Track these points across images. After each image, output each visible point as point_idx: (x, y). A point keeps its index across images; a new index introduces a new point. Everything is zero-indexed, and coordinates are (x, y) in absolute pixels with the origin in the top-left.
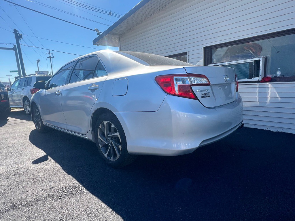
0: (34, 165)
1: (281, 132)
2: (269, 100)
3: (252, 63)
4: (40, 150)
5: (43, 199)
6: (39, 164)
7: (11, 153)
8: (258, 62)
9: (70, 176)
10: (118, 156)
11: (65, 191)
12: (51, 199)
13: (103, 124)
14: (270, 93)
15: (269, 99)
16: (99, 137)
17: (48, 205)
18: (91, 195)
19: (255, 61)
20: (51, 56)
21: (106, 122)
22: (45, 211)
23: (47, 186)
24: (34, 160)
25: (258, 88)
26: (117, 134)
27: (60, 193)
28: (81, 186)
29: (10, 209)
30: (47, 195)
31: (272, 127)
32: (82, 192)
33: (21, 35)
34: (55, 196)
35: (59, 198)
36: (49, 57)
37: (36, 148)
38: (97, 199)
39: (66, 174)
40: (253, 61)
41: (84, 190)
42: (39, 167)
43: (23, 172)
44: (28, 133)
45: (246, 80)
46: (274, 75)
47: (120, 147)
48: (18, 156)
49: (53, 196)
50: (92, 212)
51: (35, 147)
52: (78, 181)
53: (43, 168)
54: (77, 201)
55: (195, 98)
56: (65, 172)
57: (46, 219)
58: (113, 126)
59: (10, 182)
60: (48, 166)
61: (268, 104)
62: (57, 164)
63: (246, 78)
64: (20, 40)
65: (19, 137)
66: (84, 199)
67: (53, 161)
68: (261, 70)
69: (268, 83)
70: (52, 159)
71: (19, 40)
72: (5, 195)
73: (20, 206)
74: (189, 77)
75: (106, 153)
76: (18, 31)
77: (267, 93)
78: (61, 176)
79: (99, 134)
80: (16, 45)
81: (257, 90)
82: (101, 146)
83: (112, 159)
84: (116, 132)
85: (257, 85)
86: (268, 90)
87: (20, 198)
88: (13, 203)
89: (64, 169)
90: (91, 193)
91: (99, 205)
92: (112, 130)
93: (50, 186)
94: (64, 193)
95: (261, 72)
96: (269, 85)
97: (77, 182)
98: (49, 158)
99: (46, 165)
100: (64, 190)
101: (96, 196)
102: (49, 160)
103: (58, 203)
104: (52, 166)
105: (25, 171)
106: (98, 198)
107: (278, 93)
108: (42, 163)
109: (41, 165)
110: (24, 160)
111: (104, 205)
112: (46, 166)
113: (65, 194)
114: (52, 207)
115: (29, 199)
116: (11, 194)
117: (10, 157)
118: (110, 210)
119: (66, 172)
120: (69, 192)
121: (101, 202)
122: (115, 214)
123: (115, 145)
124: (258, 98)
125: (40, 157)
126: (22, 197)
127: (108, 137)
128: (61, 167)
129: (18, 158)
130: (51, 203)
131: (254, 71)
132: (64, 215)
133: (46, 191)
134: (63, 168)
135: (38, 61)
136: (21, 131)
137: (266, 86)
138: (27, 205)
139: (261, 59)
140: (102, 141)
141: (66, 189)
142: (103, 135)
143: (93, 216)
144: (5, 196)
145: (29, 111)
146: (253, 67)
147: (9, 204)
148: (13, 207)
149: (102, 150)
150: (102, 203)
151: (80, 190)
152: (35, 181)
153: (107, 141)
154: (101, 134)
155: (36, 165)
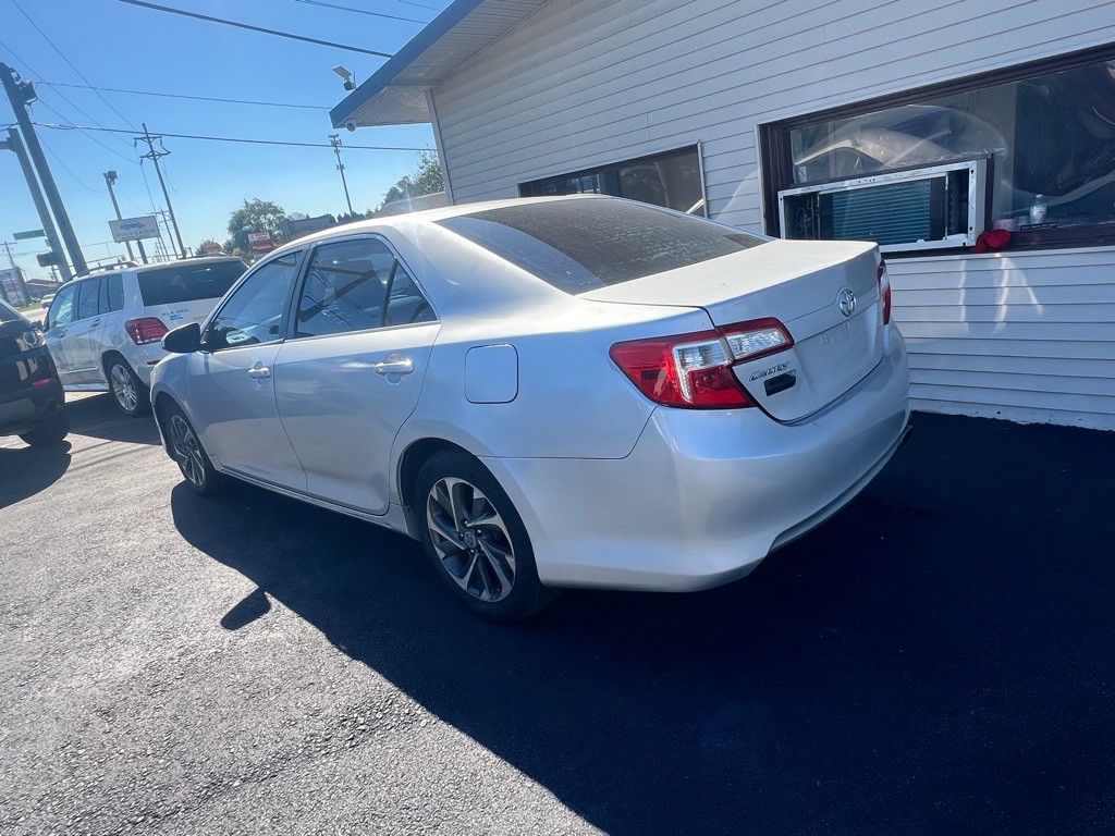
0: (230, 635)
1: (1047, 424)
2: (1003, 313)
3: (938, 182)
4: (231, 569)
5: (300, 751)
6: (246, 627)
7: (136, 591)
8: (961, 178)
9: (362, 665)
10: (507, 587)
11: (361, 720)
12: (323, 752)
13: (443, 487)
14: (1006, 291)
15: (1003, 311)
16: (432, 526)
17: (321, 772)
18: (445, 725)
19: (951, 173)
20: (157, 149)
21: (450, 482)
22: (320, 791)
23: (298, 708)
24: (225, 613)
25: (964, 275)
26: (497, 521)
27: (344, 726)
28: (404, 697)
29: (209, 794)
30: (308, 739)
31: (1016, 409)
32: (412, 719)
33: (31, 84)
34: (333, 740)
35: (348, 745)
36: (147, 156)
37: (215, 567)
38: (467, 741)
39: (346, 658)
40: (944, 175)
41: (419, 712)
42: (251, 638)
43: (206, 664)
44: (161, 499)
45: (921, 244)
46: (1023, 222)
47: (511, 561)
48: (167, 604)
49: (327, 740)
50: (463, 784)
51: (211, 559)
52: (390, 681)
53: (265, 640)
54: (405, 750)
55: (747, 401)
56: (340, 650)
57: (328, 816)
58: (477, 494)
59: (176, 701)
60: (278, 635)
61: (999, 327)
62: (306, 623)
63: (921, 237)
64: (29, 104)
65: (140, 524)
66: (425, 743)
67: (289, 612)
68: (974, 205)
69: (998, 255)
70: (283, 606)
71: (26, 106)
72: (178, 748)
73: (237, 784)
74: (722, 339)
75: (462, 576)
76: (14, 71)
77: (994, 289)
78: (332, 667)
79: (432, 516)
80: (18, 127)
81: (962, 282)
82: (442, 555)
83: (485, 596)
84: (491, 513)
85: (961, 263)
86: (1001, 280)
87: (226, 753)
88: (212, 775)
89: (335, 639)
90: (441, 719)
91: (476, 759)
92: (478, 508)
93: (308, 706)
94: (359, 727)
95: (974, 216)
96: (1004, 261)
97: (388, 685)
98: (273, 600)
99: (272, 630)
100: (355, 715)
101: (462, 730)
102: (273, 609)
103: (349, 763)
104: (291, 630)
105: (210, 657)
106: (469, 735)
107: (1034, 292)
108: (255, 623)
109: (255, 630)
110: (191, 617)
111: (493, 758)
112: (271, 635)
113: (364, 730)
114: (336, 778)
115: (257, 757)
116: (196, 745)
117: (138, 608)
118: (512, 773)
119: (345, 652)
120: (373, 721)
121: (480, 747)
122: (530, 785)
123: (492, 552)
124: (963, 308)
125: (240, 598)
126: (233, 750)
127: (465, 526)
128: (321, 634)
129: (166, 608)
130: (329, 764)
131: (950, 208)
132: (380, 801)
133: (300, 726)
134: (329, 638)
135: (111, 177)
136: (133, 492)
137: (991, 265)
138: (254, 776)
139: (972, 165)
140: (442, 539)
141: (361, 713)
142: (446, 518)
143: (466, 797)
144: (181, 753)
145: (133, 403)
146: (947, 196)
147: (202, 780)
148: (217, 787)
149: (449, 566)
150: (485, 752)
151: (407, 711)
152: (253, 694)
153: (461, 539)
154: (439, 516)
155: (238, 632)
